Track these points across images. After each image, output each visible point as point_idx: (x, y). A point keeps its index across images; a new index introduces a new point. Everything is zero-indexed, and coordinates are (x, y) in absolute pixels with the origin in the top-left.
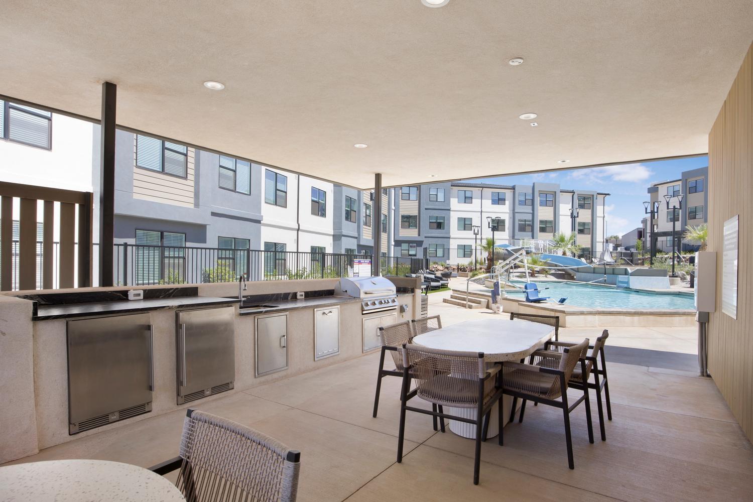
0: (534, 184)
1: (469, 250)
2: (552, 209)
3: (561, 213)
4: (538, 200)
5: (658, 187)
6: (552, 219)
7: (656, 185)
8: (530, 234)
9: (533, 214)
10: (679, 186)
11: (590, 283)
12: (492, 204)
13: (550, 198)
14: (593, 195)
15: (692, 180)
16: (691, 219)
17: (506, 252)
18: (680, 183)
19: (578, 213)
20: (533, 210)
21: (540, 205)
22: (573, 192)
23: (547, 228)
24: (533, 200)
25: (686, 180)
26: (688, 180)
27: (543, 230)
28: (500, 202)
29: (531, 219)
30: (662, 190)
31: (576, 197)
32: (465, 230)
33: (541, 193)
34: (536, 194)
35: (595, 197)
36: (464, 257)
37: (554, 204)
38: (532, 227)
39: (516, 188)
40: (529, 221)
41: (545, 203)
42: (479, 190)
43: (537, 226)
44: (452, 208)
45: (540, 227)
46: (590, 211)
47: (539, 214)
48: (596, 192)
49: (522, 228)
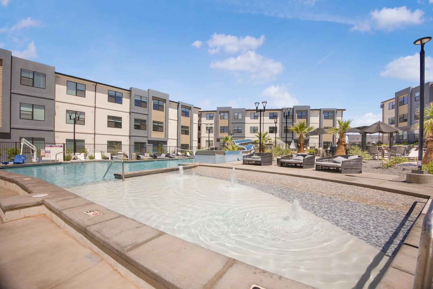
4: (296, 115)
34: (295, 112)
44: (246, 122)
46: (332, 120)
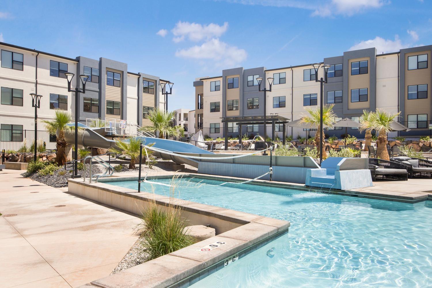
0: (101, 59)
1: (19, 132)
2: (119, 89)
3: (128, 95)
5: (203, 82)
6: (119, 100)
7: (201, 79)
8: (97, 115)
9: (100, 93)
10: (220, 82)
11: (255, 180)
12: (51, 75)
13: (118, 78)
14: (156, 81)
15: (230, 77)
16: (229, 110)
17: (86, 133)
18: (221, 79)
19: (171, 89)
20: (100, 88)
21: (108, 84)
22: (139, 75)
23: (114, 109)
24: (100, 77)
25: (226, 77)
26: (227, 78)
27: (111, 112)
28: (60, 74)
29: (97, 98)
30: (207, 84)
31: (141, 80)
32: (12, 104)
33: (108, 70)
35: (158, 82)
36: (12, 141)
37: (122, 85)
38: (99, 107)
39: (81, 61)
40: (96, 101)
41: (112, 83)
42: (33, 54)
43: (104, 107)
45: (107, 108)
47: (107, 94)
48: (159, 78)
49: (88, 108)
